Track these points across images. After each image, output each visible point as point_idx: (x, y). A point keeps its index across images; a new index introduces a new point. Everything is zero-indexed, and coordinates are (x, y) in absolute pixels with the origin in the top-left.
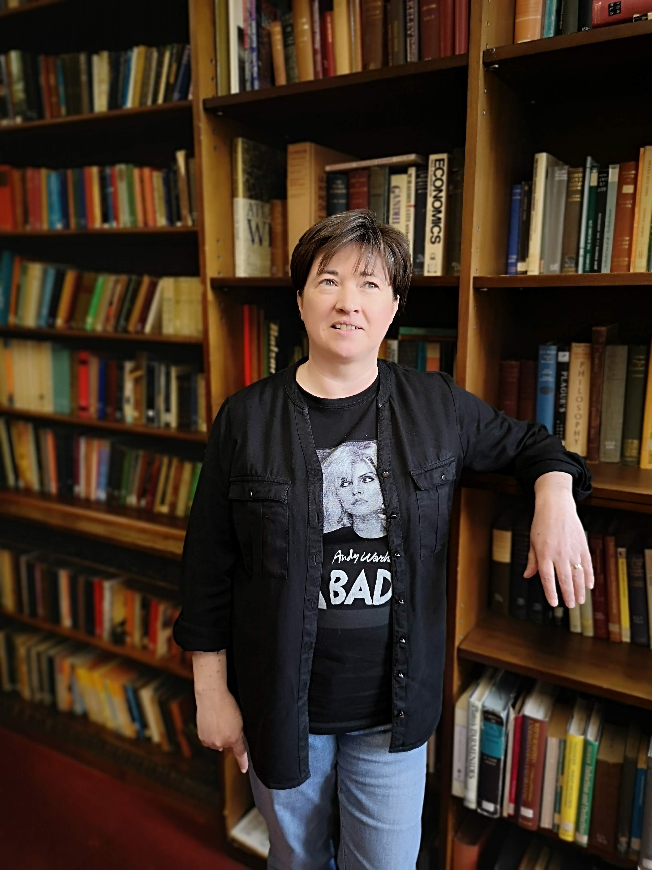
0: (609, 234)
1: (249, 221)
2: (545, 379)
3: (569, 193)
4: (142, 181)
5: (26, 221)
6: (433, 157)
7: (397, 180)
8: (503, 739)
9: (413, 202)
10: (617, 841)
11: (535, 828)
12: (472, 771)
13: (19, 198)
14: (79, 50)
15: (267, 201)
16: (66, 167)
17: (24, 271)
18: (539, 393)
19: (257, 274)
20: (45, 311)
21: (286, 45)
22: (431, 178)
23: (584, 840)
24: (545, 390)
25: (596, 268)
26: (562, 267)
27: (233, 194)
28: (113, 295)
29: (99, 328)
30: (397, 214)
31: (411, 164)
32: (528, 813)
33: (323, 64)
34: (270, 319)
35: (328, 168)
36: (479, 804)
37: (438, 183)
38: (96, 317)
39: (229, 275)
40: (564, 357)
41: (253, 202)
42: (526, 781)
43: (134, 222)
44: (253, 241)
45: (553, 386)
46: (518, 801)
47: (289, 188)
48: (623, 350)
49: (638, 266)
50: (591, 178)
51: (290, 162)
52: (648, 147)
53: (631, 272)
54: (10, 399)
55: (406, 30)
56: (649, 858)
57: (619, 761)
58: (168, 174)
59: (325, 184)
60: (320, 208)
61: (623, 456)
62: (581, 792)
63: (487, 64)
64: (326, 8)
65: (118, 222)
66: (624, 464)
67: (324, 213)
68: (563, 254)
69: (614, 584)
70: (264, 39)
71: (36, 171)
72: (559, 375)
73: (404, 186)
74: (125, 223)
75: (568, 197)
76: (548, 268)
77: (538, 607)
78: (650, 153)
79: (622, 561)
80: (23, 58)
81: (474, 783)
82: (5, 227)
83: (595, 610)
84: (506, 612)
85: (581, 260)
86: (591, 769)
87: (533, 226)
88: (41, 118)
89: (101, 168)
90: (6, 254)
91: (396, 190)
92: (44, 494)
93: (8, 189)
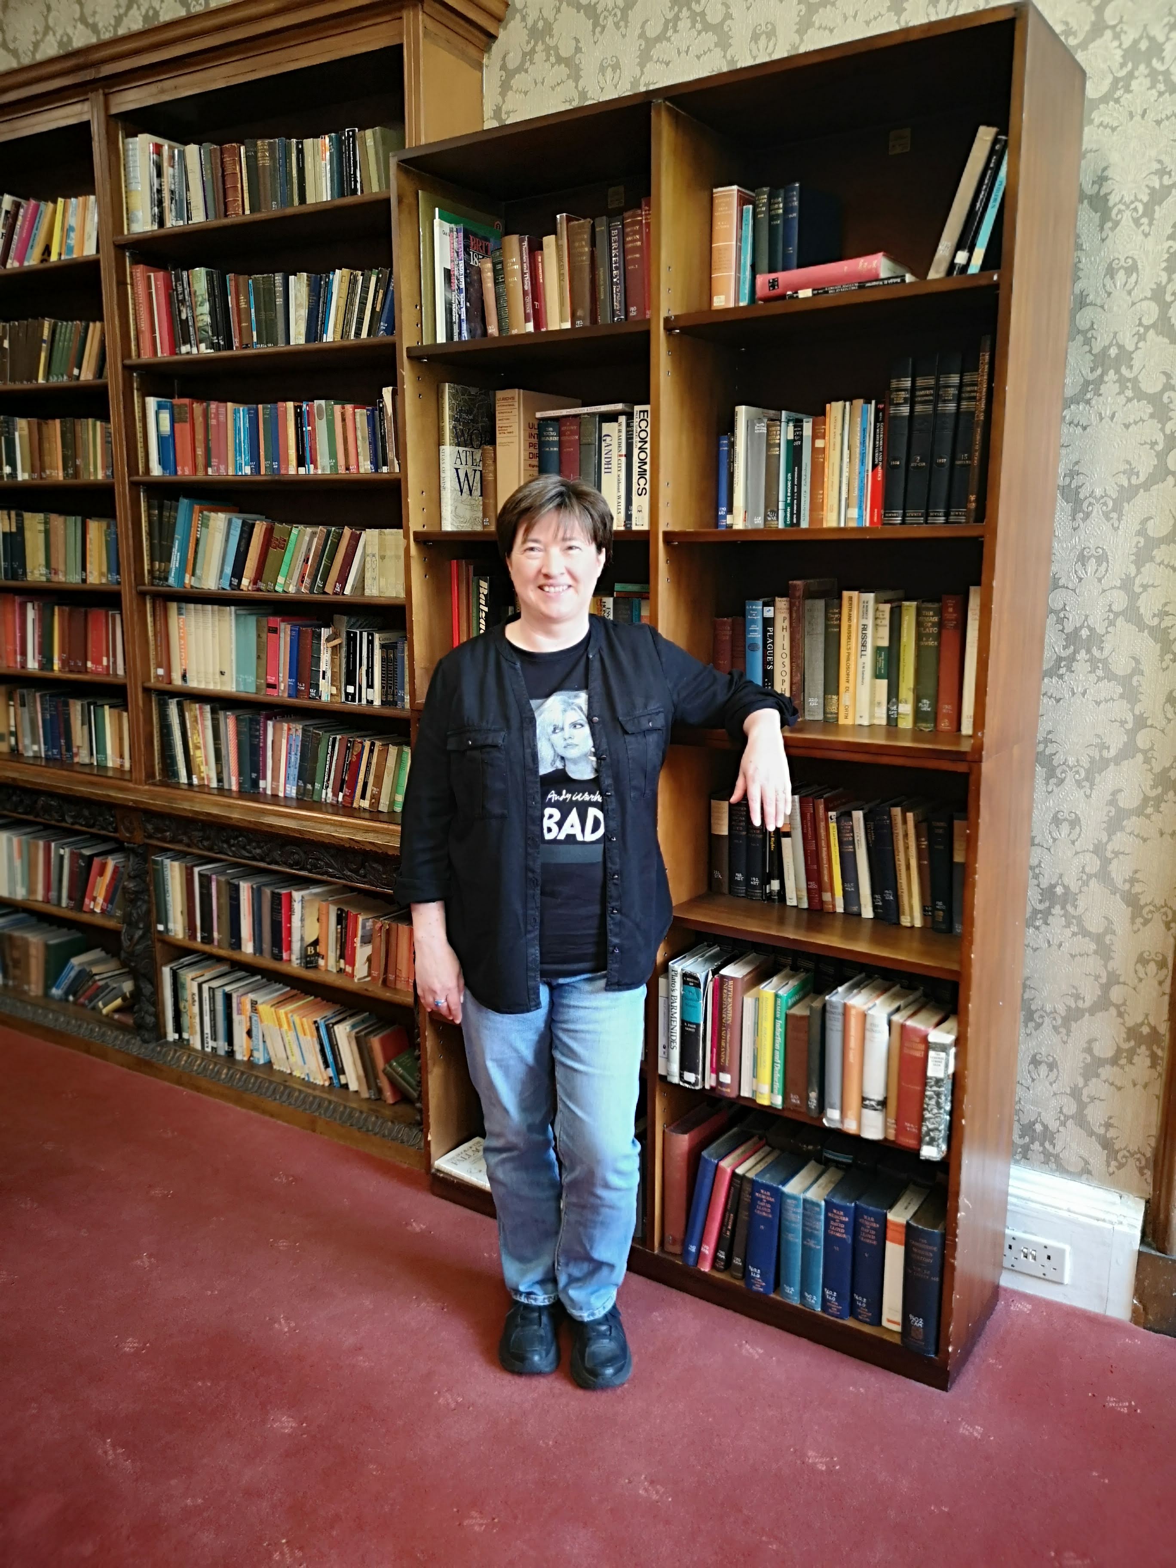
0: (806, 488)
1: (457, 469)
2: (752, 635)
3: (769, 446)
4: (343, 418)
5: (208, 464)
6: (637, 408)
7: (607, 428)
8: (702, 1003)
9: (624, 452)
10: (808, 1098)
11: (733, 1095)
12: (674, 1041)
13: (200, 436)
14: (274, 271)
15: (479, 447)
16: (257, 402)
17: (205, 524)
18: (748, 651)
19: (466, 528)
20: (228, 570)
21: (496, 283)
22: (636, 429)
23: (778, 1101)
24: (753, 647)
25: (795, 521)
26: (765, 520)
27: (440, 442)
28: (309, 550)
29: (292, 589)
30: (609, 463)
31: (622, 413)
32: (726, 1078)
33: (534, 305)
34: (480, 574)
35: (539, 415)
36: (681, 1077)
37: (643, 435)
38: (289, 576)
39: (435, 529)
40: (769, 612)
41: (461, 449)
42: (723, 1044)
43: (335, 467)
44: (461, 491)
45: (760, 643)
46: (718, 1068)
47: (498, 435)
48: (820, 604)
49: (831, 520)
50: (787, 432)
51: (498, 409)
52: (833, 404)
53: (825, 526)
54: (184, 677)
55: (612, 277)
56: (832, 1107)
57: (806, 1013)
58: (373, 411)
59: (536, 432)
60: (531, 456)
61: (825, 713)
62: (774, 1049)
63: (669, 329)
64: (536, 247)
65: (316, 468)
66: (826, 720)
67: (535, 462)
68: (766, 508)
69: (824, 849)
70: (473, 277)
71: (222, 404)
72: (765, 631)
73: (615, 435)
74: (323, 469)
75: (768, 450)
76: (752, 522)
77: (755, 881)
78: (835, 409)
79: (833, 826)
80: (209, 276)
81: (676, 1053)
82: (183, 470)
83: (808, 879)
84: (725, 890)
85: (781, 513)
86: (781, 1023)
87: (736, 479)
88: (229, 346)
89: (297, 404)
90: (184, 503)
91: (608, 438)
92: (221, 791)
93: (187, 426)
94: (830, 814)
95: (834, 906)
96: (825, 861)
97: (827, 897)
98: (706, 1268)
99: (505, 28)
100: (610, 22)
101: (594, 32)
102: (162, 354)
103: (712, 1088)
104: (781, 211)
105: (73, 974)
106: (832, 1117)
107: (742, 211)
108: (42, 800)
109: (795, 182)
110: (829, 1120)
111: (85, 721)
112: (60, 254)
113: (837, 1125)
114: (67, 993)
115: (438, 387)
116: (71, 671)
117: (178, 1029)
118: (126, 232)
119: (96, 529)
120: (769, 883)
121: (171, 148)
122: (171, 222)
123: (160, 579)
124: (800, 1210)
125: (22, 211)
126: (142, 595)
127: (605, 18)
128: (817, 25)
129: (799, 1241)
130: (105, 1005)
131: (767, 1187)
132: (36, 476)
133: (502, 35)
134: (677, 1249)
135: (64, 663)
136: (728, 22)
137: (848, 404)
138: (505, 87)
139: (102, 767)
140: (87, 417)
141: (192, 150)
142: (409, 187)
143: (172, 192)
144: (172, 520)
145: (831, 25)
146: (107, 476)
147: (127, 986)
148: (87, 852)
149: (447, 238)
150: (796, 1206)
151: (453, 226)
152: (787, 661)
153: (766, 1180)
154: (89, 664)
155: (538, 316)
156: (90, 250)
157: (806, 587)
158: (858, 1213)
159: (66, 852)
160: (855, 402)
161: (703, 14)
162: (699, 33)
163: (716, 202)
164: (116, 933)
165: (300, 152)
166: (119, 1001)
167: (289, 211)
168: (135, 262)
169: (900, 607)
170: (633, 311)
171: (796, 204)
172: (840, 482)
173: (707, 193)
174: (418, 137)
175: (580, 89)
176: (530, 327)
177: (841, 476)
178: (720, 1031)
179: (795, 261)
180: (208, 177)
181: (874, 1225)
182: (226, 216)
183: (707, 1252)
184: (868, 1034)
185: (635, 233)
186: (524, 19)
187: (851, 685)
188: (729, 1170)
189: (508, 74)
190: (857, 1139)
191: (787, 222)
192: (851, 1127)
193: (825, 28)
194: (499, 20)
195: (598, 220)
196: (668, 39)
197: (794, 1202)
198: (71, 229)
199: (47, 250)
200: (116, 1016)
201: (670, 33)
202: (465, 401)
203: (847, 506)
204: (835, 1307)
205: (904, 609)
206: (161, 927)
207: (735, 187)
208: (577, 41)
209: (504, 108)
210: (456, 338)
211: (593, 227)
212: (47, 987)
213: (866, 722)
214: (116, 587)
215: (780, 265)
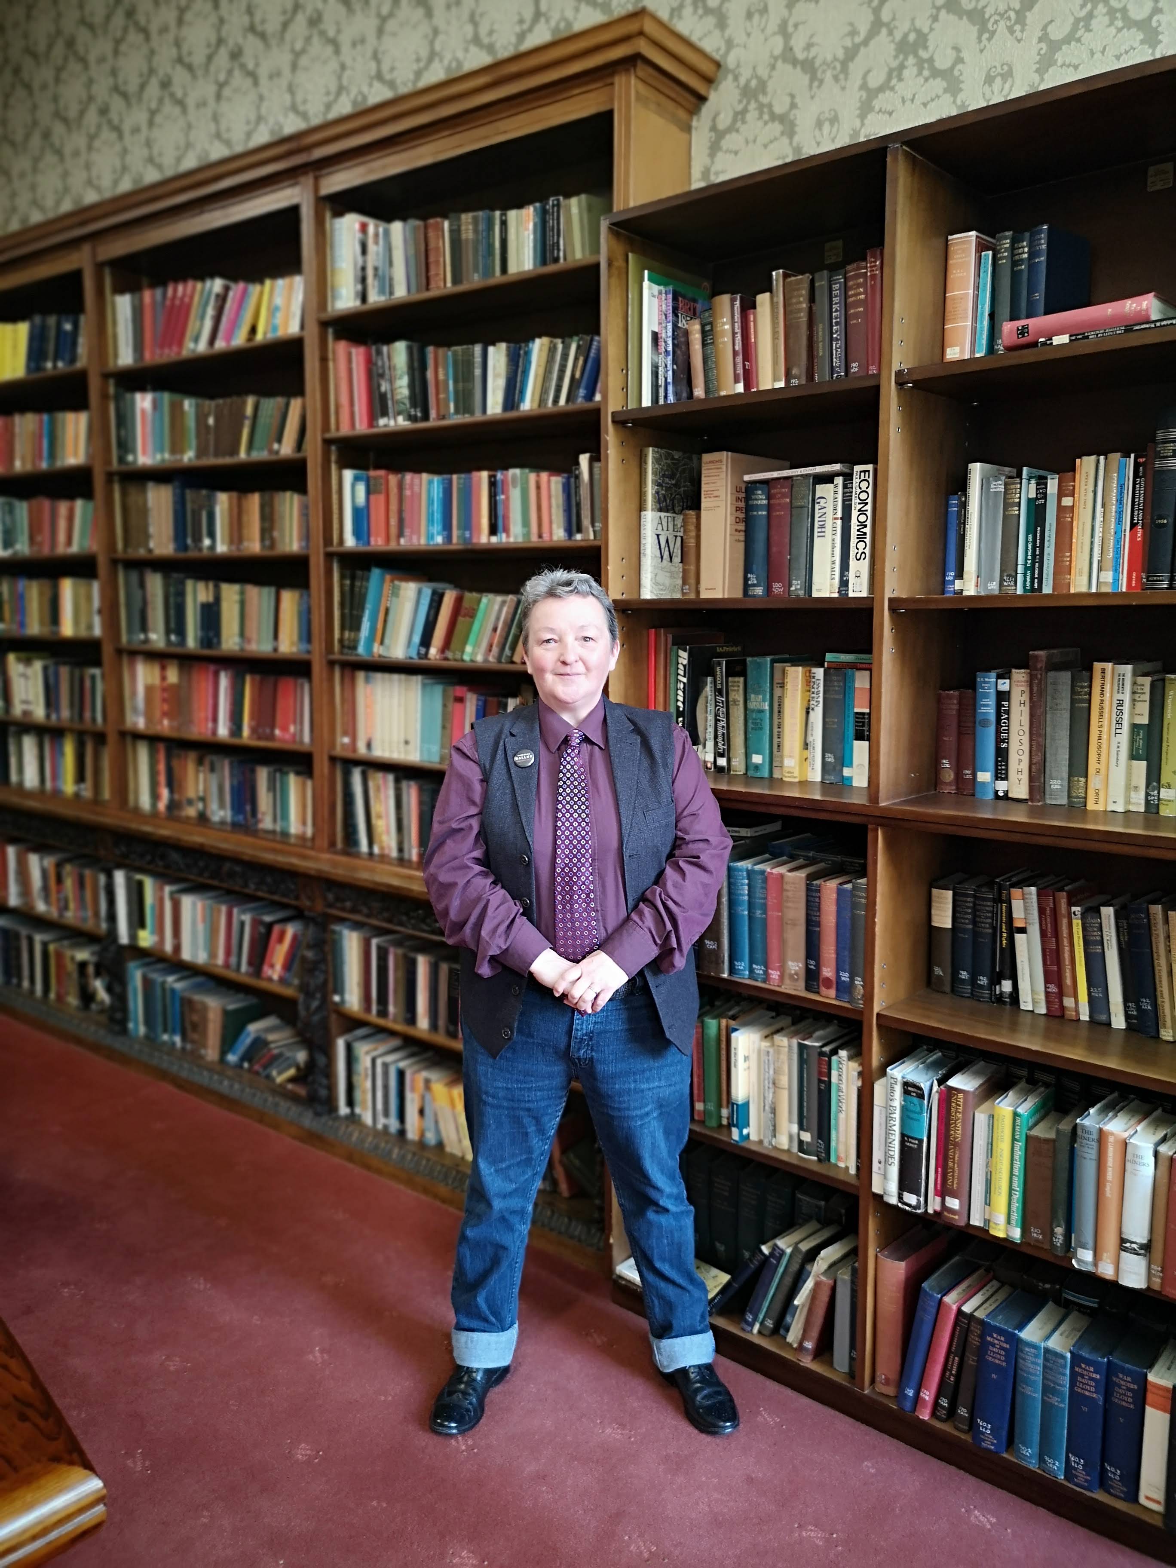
0: (1049, 550)
1: (658, 536)
2: (983, 710)
3: (1007, 506)
4: (538, 487)
5: (400, 534)
6: (857, 468)
7: (822, 490)
8: (925, 1115)
9: (839, 515)
10: (1052, 1234)
11: (962, 1223)
12: (892, 1157)
13: (394, 507)
14: (473, 342)
15: (680, 513)
16: (452, 472)
17: (395, 593)
18: (978, 727)
19: (666, 596)
20: (417, 639)
21: (704, 344)
22: (855, 490)
23: (1016, 1234)
24: (985, 723)
25: (1036, 586)
26: (1001, 585)
27: (641, 508)
28: (498, 619)
29: (479, 658)
30: (822, 527)
31: (838, 474)
32: (953, 1203)
33: (744, 366)
34: (679, 643)
35: (747, 478)
36: (900, 1198)
37: (863, 496)
38: (477, 645)
39: (635, 597)
40: (1004, 685)
41: (663, 514)
42: (951, 1164)
43: (527, 534)
44: (662, 557)
45: (993, 718)
46: (943, 1192)
47: (703, 499)
48: (1066, 677)
49: (1079, 584)
50: (1029, 490)
51: (704, 472)
52: (1085, 458)
53: (1072, 591)
54: (369, 745)
55: (832, 333)
56: (1084, 1247)
57: (1052, 1135)
58: (568, 479)
59: (744, 495)
60: (737, 521)
61: (1069, 796)
62: (1011, 1174)
63: (900, 384)
64: (749, 306)
65: (508, 536)
66: (1071, 805)
67: (742, 527)
68: (1002, 572)
69: (1067, 949)
70: (681, 340)
71: (417, 476)
72: (999, 706)
73: (830, 497)
74: (516, 537)
75: (1005, 510)
76: (986, 587)
77: (983, 981)
78: (1086, 464)
79: (1077, 924)
80: (410, 350)
81: (894, 1171)
82: (376, 541)
83: (1047, 981)
84: (948, 989)
85: (1020, 578)
86: (1020, 1145)
87: (967, 542)
88: (426, 417)
89: (492, 473)
90: (376, 573)
91: (822, 501)
92: (402, 861)
93: (381, 498)
94: (1074, 909)
95: (1077, 1013)
96: (1067, 962)
97: (1068, 1002)
98: (925, 1415)
99: (716, 89)
100: (829, 75)
101: (811, 87)
102: (361, 427)
103: (935, 1211)
104: (1026, 256)
105: (248, 1041)
106: (1084, 1258)
107: (980, 256)
108: (227, 866)
109: (1043, 224)
110: (1079, 1261)
111: (272, 787)
112: (265, 333)
113: (1090, 1268)
114: (243, 1059)
115: (641, 451)
116: (259, 738)
117: (350, 1102)
118: (329, 308)
119: (289, 599)
120: (1000, 983)
121: (376, 227)
122: (375, 298)
123: (349, 648)
124: (1041, 1361)
125: (231, 294)
126: (331, 664)
127: (824, 72)
128: (1059, 63)
129: (1038, 1396)
130: (280, 1073)
131: (1001, 1332)
132: (234, 548)
133: (713, 96)
134: (890, 1391)
135: (254, 730)
136: (960, 66)
137: (1102, 458)
138: (714, 148)
139: (285, 834)
140: (284, 488)
141: (397, 228)
142: (619, 249)
143: (376, 269)
144: (363, 590)
145: (1075, 61)
146: (301, 547)
147: (301, 1056)
148: (268, 919)
149: (656, 301)
150: (1036, 1356)
151: (662, 288)
152: (1026, 739)
153: (998, 1322)
154: (277, 732)
155: (748, 377)
156: (294, 329)
157: (1049, 657)
158: (1110, 1370)
159: (247, 918)
160: (1110, 456)
161: (931, 60)
162: (926, 80)
163: (952, 249)
164: (291, 1002)
165: (504, 223)
166: (292, 1072)
167: (491, 282)
168: (338, 337)
169: (1163, 680)
170: (855, 367)
171: (1044, 247)
172: (1092, 543)
173: (942, 240)
174: (626, 200)
175: (795, 144)
176: (740, 388)
177: (1092, 536)
178: (947, 1150)
179: (1041, 307)
180: (412, 251)
181: (1132, 1386)
182: (428, 289)
183: (927, 1398)
184: (1128, 1165)
185: (859, 286)
186: (736, 78)
187: (1102, 767)
188: (955, 1307)
189: (718, 135)
190: (1113, 1286)
191: (1032, 267)
192: (1106, 1270)
193: (1069, 66)
194: (709, 81)
195: (817, 276)
196: (892, 89)
197: (1033, 1350)
198: (277, 309)
199: (253, 330)
200: (290, 1086)
201: (894, 82)
202: (668, 466)
203: (1100, 569)
204: (1082, 1476)
205: (1167, 682)
206: (337, 998)
207: (973, 233)
208: (792, 96)
209: (713, 170)
210: (661, 402)
211: (812, 282)
212: (223, 1053)
213: (1120, 809)
214: (306, 656)
215: (1024, 312)
